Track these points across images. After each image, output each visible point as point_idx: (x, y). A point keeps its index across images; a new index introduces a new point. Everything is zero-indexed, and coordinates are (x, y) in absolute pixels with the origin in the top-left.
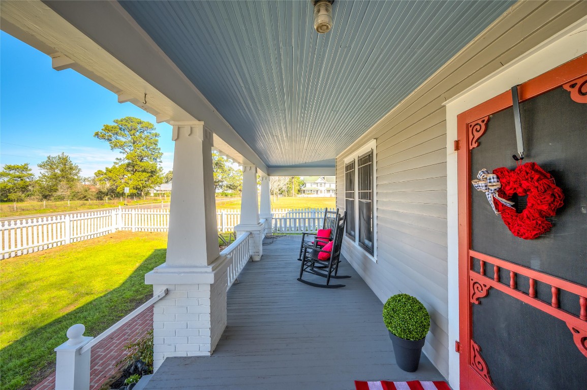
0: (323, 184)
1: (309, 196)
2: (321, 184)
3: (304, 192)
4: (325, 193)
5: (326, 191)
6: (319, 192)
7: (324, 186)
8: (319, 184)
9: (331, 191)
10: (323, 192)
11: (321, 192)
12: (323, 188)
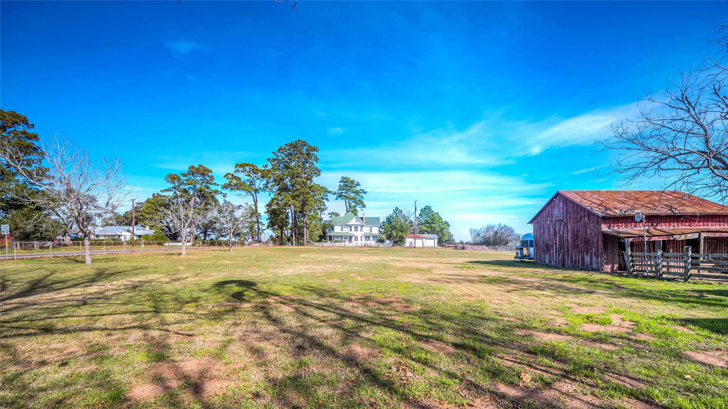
0: (359, 228)
1: (337, 244)
2: (356, 228)
3: (330, 239)
4: (362, 240)
5: (363, 237)
6: (353, 239)
7: (361, 230)
8: (353, 228)
9: (371, 238)
10: (359, 238)
11: (356, 239)
12: (359, 234)
